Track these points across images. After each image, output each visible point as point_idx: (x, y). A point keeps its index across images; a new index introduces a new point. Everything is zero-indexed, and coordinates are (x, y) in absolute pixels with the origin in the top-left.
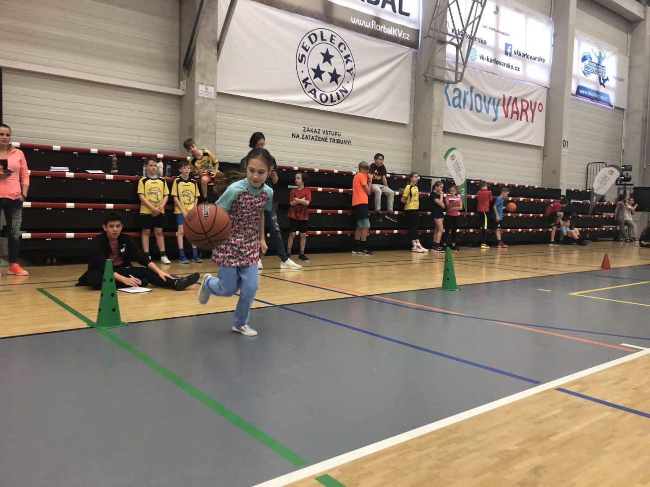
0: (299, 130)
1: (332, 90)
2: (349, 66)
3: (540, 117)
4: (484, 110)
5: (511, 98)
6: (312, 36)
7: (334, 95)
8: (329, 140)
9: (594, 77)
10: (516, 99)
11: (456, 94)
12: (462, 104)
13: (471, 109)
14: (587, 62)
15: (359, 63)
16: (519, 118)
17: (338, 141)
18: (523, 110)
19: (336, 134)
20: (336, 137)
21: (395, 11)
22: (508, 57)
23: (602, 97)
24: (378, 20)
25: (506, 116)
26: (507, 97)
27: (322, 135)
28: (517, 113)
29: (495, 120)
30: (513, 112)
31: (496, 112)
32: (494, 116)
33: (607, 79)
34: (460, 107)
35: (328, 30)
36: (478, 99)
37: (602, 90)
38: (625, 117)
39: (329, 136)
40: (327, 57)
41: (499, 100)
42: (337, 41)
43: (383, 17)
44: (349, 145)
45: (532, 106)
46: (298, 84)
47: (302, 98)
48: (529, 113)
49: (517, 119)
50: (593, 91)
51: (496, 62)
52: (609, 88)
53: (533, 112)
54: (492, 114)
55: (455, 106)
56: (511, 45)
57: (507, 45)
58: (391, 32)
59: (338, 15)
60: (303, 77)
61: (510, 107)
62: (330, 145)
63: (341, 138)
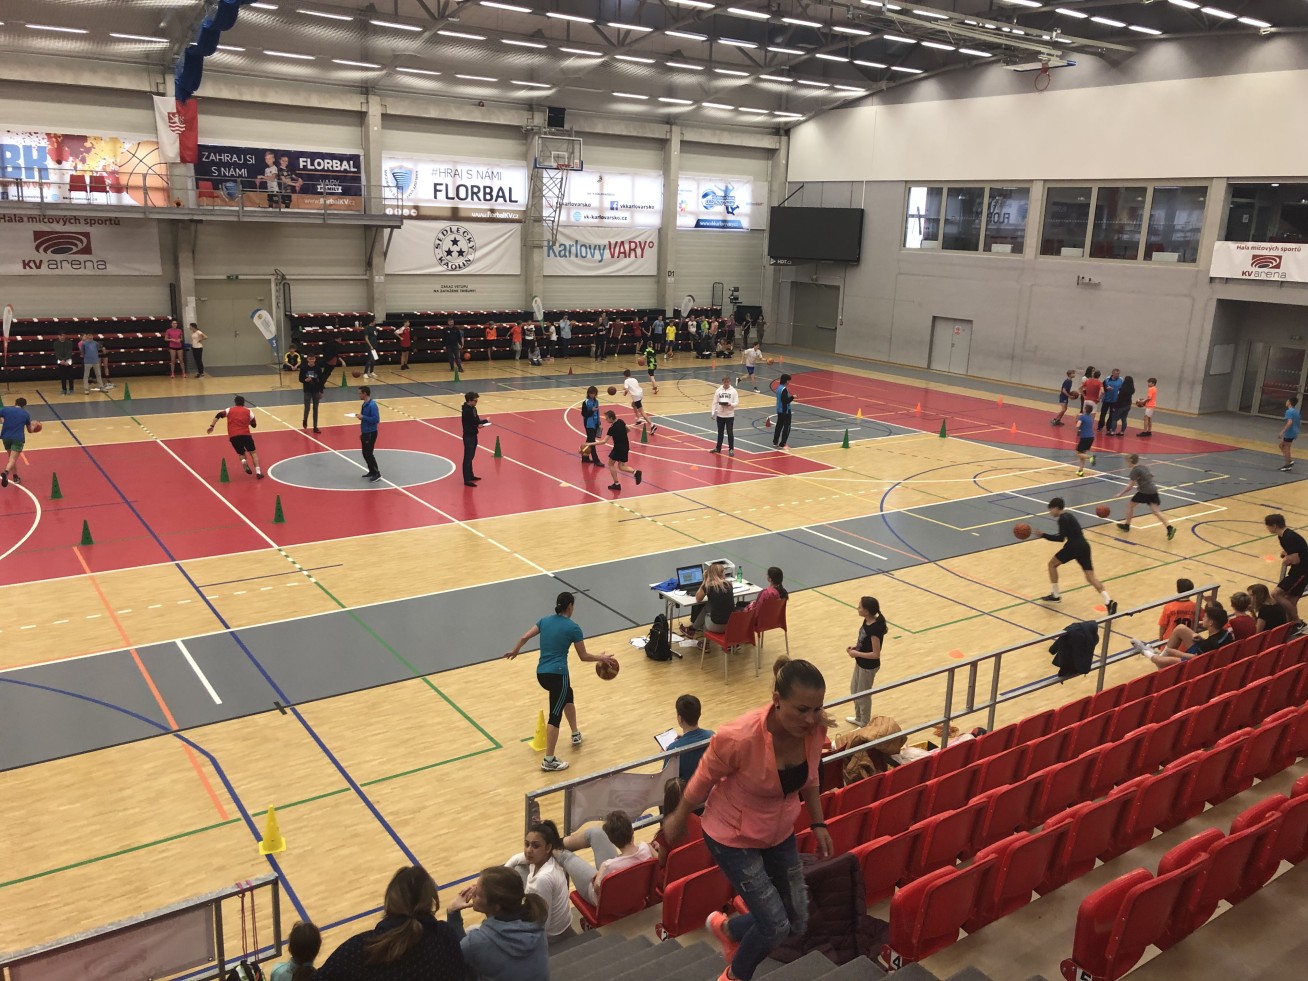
0: (438, 287)
1: (460, 261)
2: (471, 244)
3: (651, 252)
4: (589, 256)
5: (616, 243)
6: (444, 232)
7: (461, 264)
8: (459, 291)
9: (721, 209)
10: (622, 243)
11: (562, 247)
12: (567, 254)
13: (577, 256)
14: (710, 197)
15: (478, 242)
16: (628, 256)
17: (467, 291)
18: (630, 250)
19: (465, 286)
20: (465, 289)
21: (505, 201)
22: (613, 212)
23: (729, 224)
24: (492, 211)
25: (613, 256)
26: (613, 242)
27: (454, 288)
28: (625, 253)
29: (600, 261)
30: (620, 253)
31: (602, 255)
32: (600, 259)
33: (738, 207)
34: (565, 257)
35: (455, 225)
36: (583, 248)
37: (730, 217)
39: (459, 289)
40: (455, 242)
41: (605, 246)
42: (461, 231)
43: (496, 208)
44: (474, 293)
45: (642, 245)
46: (436, 262)
47: (440, 269)
48: (639, 251)
49: (626, 257)
50: (717, 221)
51: (601, 217)
52: (739, 215)
53: (643, 250)
54: (598, 257)
55: (561, 256)
56: (617, 202)
57: (612, 203)
58: (503, 216)
59: (463, 214)
60: (439, 257)
61: (617, 249)
62: (460, 294)
63: (469, 289)
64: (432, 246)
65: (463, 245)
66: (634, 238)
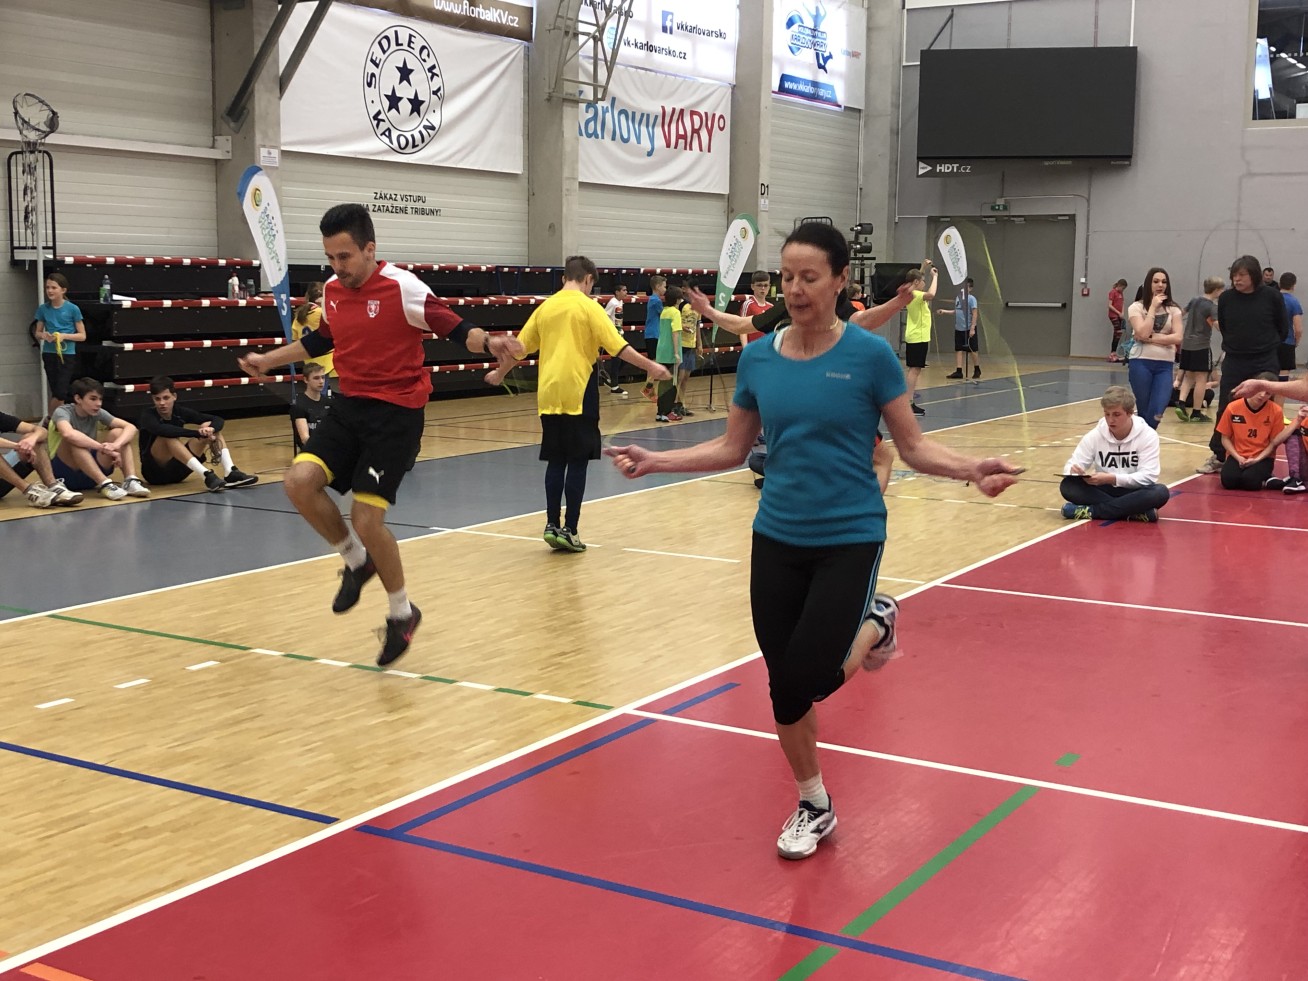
0: (369, 196)
1: (412, 127)
2: (436, 83)
3: (721, 139)
4: (633, 139)
5: (674, 110)
6: (384, 42)
7: (418, 137)
8: (409, 210)
9: (808, 56)
10: (682, 111)
11: (590, 115)
12: (599, 132)
13: (613, 139)
14: (795, 28)
15: (449, 78)
16: (689, 146)
17: (423, 212)
18: (696, 131)
19: (419, 198)
20: (419, 205)
22: (667, 35)
23: (822, 92)
25: (668, 146)
26: (669, 110)
27: (400, 204)
28: (684, 137)
29: (650, 154)
30: (679, 137)
31: (652, 139)
32: (649, 147)
33: (830, 57)
34: (597, 137)
35: (406, 26)
36: (623, 117)
37: (822, 77)
38: (862, 123)
39: (410, 204)
40: (405, 73)
41: (656, 117)
42: (418, 43)
44: (438, 217)
45: (709, 122)
46: (367, 123)
47: (373, 146)
48: (704, 134)
49: (685, 149)
50: (806, 82)
51: (650, 48)
52: (833, 73)
53: (710, 133)
54: (646, 144)
55: (589, 136)
56: (672, 14)
57: (665, 14)
58: (491, 16)
60: (373, 111)
61: (673, 126)
62: (411, 219)
63: (426, 206)
64: (360, 81)
65: (420, 84)
66: (700, 102)
